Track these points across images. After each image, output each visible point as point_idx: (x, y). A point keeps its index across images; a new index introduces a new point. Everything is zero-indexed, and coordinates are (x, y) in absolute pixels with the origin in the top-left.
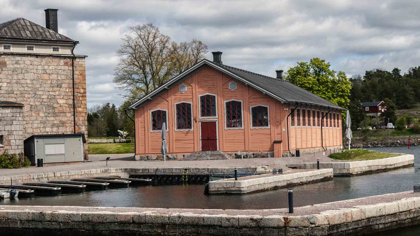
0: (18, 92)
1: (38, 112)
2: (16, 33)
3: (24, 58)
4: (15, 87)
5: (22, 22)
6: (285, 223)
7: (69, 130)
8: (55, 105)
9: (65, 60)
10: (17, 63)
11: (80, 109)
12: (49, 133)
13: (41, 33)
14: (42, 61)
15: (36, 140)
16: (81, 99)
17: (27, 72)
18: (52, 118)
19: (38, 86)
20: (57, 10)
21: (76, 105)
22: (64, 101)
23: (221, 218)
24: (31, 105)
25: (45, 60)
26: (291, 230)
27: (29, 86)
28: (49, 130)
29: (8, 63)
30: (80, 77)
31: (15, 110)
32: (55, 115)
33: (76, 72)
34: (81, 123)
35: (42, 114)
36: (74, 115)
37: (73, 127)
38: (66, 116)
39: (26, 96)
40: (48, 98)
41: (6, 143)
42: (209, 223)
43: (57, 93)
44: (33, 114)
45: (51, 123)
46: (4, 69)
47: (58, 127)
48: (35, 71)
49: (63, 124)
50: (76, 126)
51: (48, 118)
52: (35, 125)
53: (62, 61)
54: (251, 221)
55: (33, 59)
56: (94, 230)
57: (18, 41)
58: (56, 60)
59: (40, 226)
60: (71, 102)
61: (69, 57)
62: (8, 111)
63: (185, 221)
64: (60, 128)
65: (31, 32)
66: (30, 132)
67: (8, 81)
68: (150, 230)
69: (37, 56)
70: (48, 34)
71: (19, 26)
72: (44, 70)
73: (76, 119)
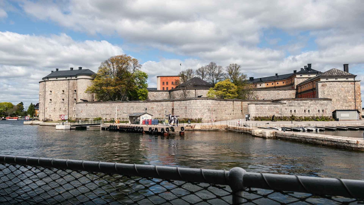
0: (332, 95)
1: (339, 101)
2: (331, 74)
3: (334, 83)
4: (330, 93)
5: (334, 70)
6: (357, 143)
7: (353, 108)
8: (347, 99)
9: (351, 83)
10: (331, 84)
11: (358, 101)
12: (344, 109)
13: (341, 73)
14: (341, 83)
15: (337, 112)
16: (358, 97)
17: (335, 87)
18: (345, 104)
19: (339, 92)
20: (348, 64)
21: (356, 99)
22: (351, 98)
23: (338, 139)
24: (337, 99)
25: (342, 83)
26: (359, 145)
27: (336, 92)
28: (344, 108)
29: (327, 85)
30: (358, 88)
31: (328, 101)
32: (347, 102)
33: (356, 87)
34: (358, 106)
35: (341, 102)
36: (355, 103)
37: (355, 107)
38: (351, 103)
39: (335, 96)
40: (344, 96)
41: (325, 112)
42: (334, 141)
43: (348, 95)
44: (338, 102)
45: (345, 105)
46: (326, 87)
47: (348, 107)
48: (338, 87)
49: (350, 106)
50: (356, 107)
51: (344, 104)
52: (338, 106)
53: (350, 83)
54: (346, 141)
55: (337, 83)
56: (306, 140)
57: (331, 77)
58: (347, 83)
59: (293, 138)
60: (354, 98)
61: (353, 81)
62: (325, 101)
63: (328, 140)
64: (349, 107)
65: (337, 73)
66: (336, 108)
67: (328, 91)
68: (319, 141)
69: (339, 81)
70: (344, 73)
71: (332, 71)
72: (342, 86)
73: (356, 104)
